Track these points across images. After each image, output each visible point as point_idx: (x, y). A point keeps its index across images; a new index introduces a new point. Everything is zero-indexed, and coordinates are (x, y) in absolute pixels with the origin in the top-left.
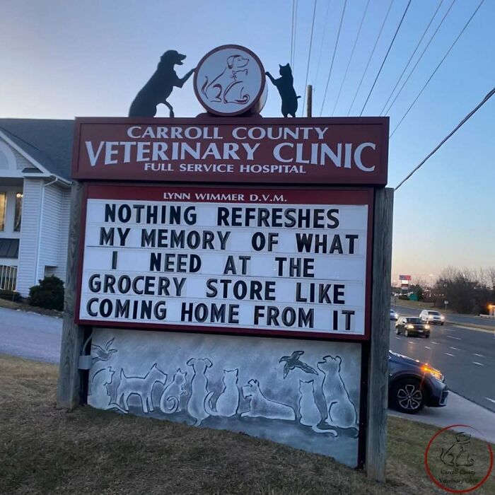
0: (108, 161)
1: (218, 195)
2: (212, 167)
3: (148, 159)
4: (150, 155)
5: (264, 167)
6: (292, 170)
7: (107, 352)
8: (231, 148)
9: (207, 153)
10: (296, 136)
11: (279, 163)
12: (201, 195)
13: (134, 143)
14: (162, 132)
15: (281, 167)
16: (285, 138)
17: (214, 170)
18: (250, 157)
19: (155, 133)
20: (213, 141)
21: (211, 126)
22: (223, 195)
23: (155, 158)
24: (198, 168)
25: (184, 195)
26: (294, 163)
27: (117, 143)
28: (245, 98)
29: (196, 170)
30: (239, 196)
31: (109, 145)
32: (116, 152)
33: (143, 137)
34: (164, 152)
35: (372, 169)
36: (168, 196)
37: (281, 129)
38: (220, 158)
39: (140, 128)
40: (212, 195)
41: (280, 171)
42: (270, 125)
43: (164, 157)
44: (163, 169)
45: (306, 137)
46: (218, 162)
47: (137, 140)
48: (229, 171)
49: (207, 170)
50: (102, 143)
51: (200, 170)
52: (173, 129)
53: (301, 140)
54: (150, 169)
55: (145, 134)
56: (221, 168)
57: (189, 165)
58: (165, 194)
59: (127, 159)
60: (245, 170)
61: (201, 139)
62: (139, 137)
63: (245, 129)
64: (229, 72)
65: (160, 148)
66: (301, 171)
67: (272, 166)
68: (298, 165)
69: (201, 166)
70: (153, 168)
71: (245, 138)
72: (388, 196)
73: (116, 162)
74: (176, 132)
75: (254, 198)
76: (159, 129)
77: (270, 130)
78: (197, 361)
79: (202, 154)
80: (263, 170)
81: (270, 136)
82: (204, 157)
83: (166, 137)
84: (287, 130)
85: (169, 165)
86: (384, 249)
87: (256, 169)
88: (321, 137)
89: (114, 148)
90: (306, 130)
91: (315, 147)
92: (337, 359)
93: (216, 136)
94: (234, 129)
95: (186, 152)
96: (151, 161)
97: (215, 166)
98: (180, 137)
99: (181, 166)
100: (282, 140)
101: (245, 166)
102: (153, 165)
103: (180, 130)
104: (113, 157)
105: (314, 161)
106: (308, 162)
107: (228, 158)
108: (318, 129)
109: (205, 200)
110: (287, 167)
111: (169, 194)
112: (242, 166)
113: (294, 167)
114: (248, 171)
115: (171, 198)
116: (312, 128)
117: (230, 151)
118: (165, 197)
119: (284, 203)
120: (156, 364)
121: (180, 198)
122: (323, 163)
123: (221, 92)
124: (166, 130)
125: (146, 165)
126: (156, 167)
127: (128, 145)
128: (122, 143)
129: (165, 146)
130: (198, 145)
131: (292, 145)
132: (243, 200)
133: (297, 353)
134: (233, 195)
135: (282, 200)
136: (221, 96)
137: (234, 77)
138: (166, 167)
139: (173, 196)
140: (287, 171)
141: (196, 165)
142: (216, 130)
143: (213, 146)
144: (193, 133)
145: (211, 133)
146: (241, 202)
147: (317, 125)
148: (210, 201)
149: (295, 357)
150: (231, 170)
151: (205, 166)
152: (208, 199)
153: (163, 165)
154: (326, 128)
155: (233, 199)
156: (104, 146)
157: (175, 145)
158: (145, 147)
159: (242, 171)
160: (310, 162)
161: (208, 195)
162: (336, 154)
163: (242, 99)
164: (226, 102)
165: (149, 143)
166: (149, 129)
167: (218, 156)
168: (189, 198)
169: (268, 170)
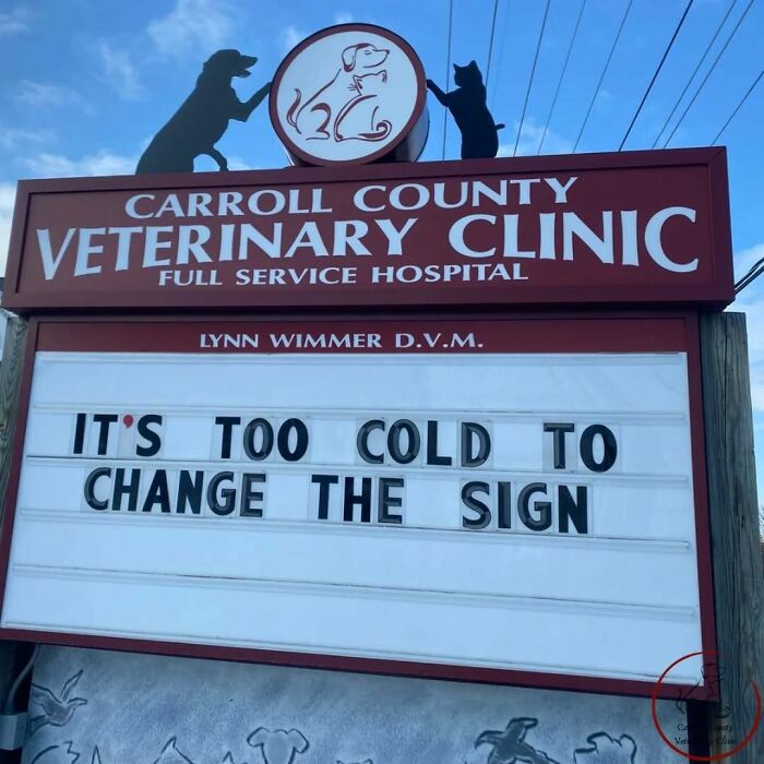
0: (81, 269)
1: (322, 338)
2: (309, 273)
3: (167, 262)
4: (171, 254)
5: (428, 270)
6: (494, 274)
7: (65, 704)
8: (351, 231)
9: (297, 243)
10: (501, 199)
11: (462, 260)
12: (283, 337)
13: (139, 230)
14: (198, 204)
15: (467, 268)
16: (476, 202)
17: (313, 280)
18: (395, 248)
19: (185, 206)
20: (311, 217)
21: (306, 186)
22: (333, 337)
23: (182, 259)
24: (277, 277)
25: (245, 337)
26: (499, 257)
27: (101, 231)
28: (382, 129)
29: (272, 282)
30: (370, 336)
31: (86, 234)
32: (99, 249)
33: (158, 215)
34: (203, 246)
35: (692, 266)
36: (209, 341)
37: (464, 185)
38: (327, 254)
39: (152, 197)
40: (309, 337)
41: (466, 277)
42: (439, 178)
43: (203, 257)
44: (199, 282)
45: (525, 198)
46: (320, 263)
47: (145, 223)
48: (345, 280)
49: (297, 281)
50: (71, 232)
51: (281, 282)
52: (223, 196)
53: (513, 205)
54: (170, 282)
55: (164, 208)
56: (328, 276)
57: (256, 273)
58: (203, 337)
59: (122, 263)
60: (383, 279)
61: (284, 216)
62: (150, 216)
63: (383, 188)
64: (347, 78)
65: (194, 237)
66: (517, 276)
67: (447, 268)
68: (509, 263)
69: (282, 272)
70: (177, 281)
71: (382, 208)
72: (731, 330)
73: (97, 270)
74: (229, 203)
75: (404, 340)
76: (193, 197)
77: (439, 188)
78: (271, 735)
79: (285, 247)
80: (425, 275)
81: (440, 201)
82: (290, 254)
83: (206, 212)
84: (479, 187)
85: (214, 273)
86: (733, 460)
87: (409, 274)
88: (561, 198)
89: (95, 241)
90: (525, 186)
91: (547, 221)
92: (625, 742)
93: (317, 207)
94: (357, 190)
95: (251, 243)
96: (174, 266)
97: (313, 272)
98: (237, 212)
99: (239, 274)
100: (468, 209)
101: (383, 270)
102: (177, 274)
103: (238, 197)
104: (93, 260)
105: (547, 251)
106: (532, 255)
107: (344, 254)
108: (553, 183)
109: (293, 349)
110: (482, 268)
111: (212, 336)
112: (376, 270)
113: (501, 267)
114: (390, 279)
115: (216, 345)
116: (538, 180)
117: (349, 239)
118: (203, 345)
119: (476, 350)
120: (174, 739)
121: (237, 344)
122: (568, 255)
123: (328, 119)
124: (207, 198)
125: (163, 274)
126: (184, 278)
127: (125, 235)
128: (112, 230)
129: (204, 233)
130: (278, 227)
131: (492, 219)
132: (378, 345)
133: (520, 724)
134: (356, 337)
135: (472, 344)
136: (330, 128)
137: (358, 87)
138: (206, 278)
139: (221, 342)
140: (481, 276)
141: (273, 272)
142: (317, 194)
143: (310, 228)
144: (267, 202)
145: (305, 201)
146: (374, 350)
147: (551, 173)
148: (302, 350)
149: (515, 733)
150: (350, 278)
151: (292, 272)
152: (299, 345)
153: (200, 273)
154: (573, 180)
155: (356, 345)
156: (76, 238)
157: (227, 231)
158: (162, 237)
159: (375, 279)
160: (538, 254)
161: (299, 337)
162: (600, 235)
163: (375, 132)
164: (340, 138)
165: (170, 229)
166: (173, 198)
167: (320, 250)
168: (255, 344)
169: (437, 276)
